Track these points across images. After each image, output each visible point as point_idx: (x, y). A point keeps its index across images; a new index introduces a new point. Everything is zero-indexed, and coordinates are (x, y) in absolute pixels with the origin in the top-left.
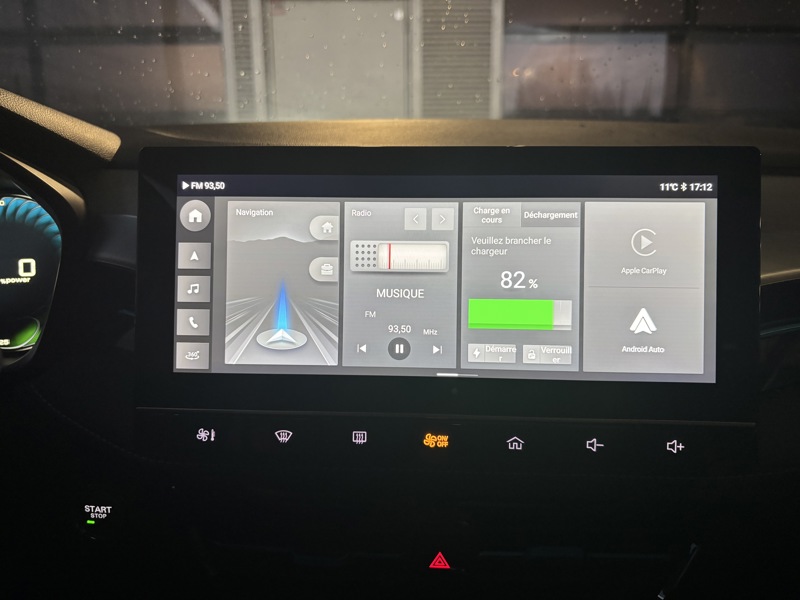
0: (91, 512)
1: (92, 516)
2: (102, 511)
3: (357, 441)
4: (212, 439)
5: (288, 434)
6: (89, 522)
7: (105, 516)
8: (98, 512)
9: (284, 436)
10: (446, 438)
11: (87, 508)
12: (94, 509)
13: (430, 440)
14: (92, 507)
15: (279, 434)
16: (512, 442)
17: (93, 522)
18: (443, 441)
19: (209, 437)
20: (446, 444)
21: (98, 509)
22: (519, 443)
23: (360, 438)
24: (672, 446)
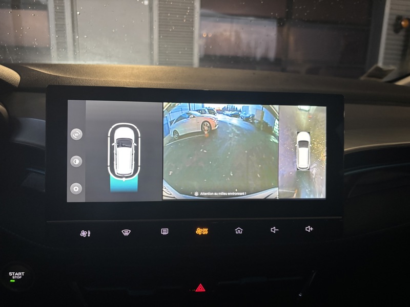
0: (12, 276)
1: (13, 277)
2: (19, 275)
3: (163, 233)
4: (89, 236)
5: (129, 231)
6: (11, 281)
7: (20, 277)
8: (17, 276)
9: (126, 233)
10: (207, 230)
11: (10, 274)
12: (15, 274)
13: (199, 231)
14: (13, 273)
15: (124, 232)
16: (237, 230)
17: (14, 281)
18: (205, 231)
19: (87, 234)
20: (207, 233)
21: (16, 274)
22: (241, 230)
23: (165, 232)
24: (308, 229)
